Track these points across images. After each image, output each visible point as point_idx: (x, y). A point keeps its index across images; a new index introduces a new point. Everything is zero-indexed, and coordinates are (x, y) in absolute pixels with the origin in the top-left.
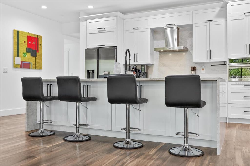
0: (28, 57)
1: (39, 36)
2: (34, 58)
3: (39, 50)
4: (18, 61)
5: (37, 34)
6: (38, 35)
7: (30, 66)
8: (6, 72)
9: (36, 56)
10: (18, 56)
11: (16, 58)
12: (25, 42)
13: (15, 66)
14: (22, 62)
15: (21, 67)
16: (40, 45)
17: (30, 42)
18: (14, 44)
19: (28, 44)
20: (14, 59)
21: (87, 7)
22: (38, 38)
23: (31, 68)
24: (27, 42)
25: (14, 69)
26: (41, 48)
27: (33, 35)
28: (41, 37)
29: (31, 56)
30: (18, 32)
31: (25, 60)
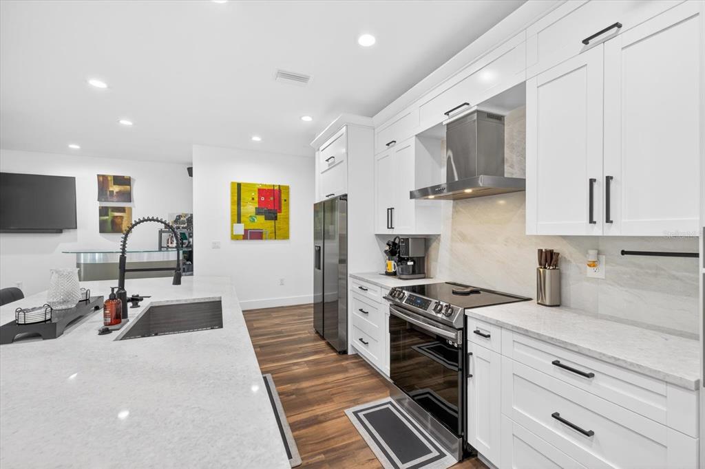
0: (261, 222)
1: (283, 186)
2: (272, 223)
3: (283, 208)
4: (240, 229)
5: (277, 183)
6: (279, 186)
7: (264, 236)
8: (218, 247)
9: (276, 218)
10: (239, 221)
11: (236, 225)
12: (253, 199)
13: (235, 238)
14: (246, 231)
15: (245, 237)
16: (285, 200)
17: (263, 199)
18: (232, 203)
19: (260, 201)
20: (232, 227)
21: (300, 118)
22: (280, 191)
23: (266, 239)
24: (256, 199)
25: (233, 241)
26: (288, 205)
27: (270, 186)
28: (287, 188)
29: (266, 219)
30: (239, 185)
31: (252, 226)
